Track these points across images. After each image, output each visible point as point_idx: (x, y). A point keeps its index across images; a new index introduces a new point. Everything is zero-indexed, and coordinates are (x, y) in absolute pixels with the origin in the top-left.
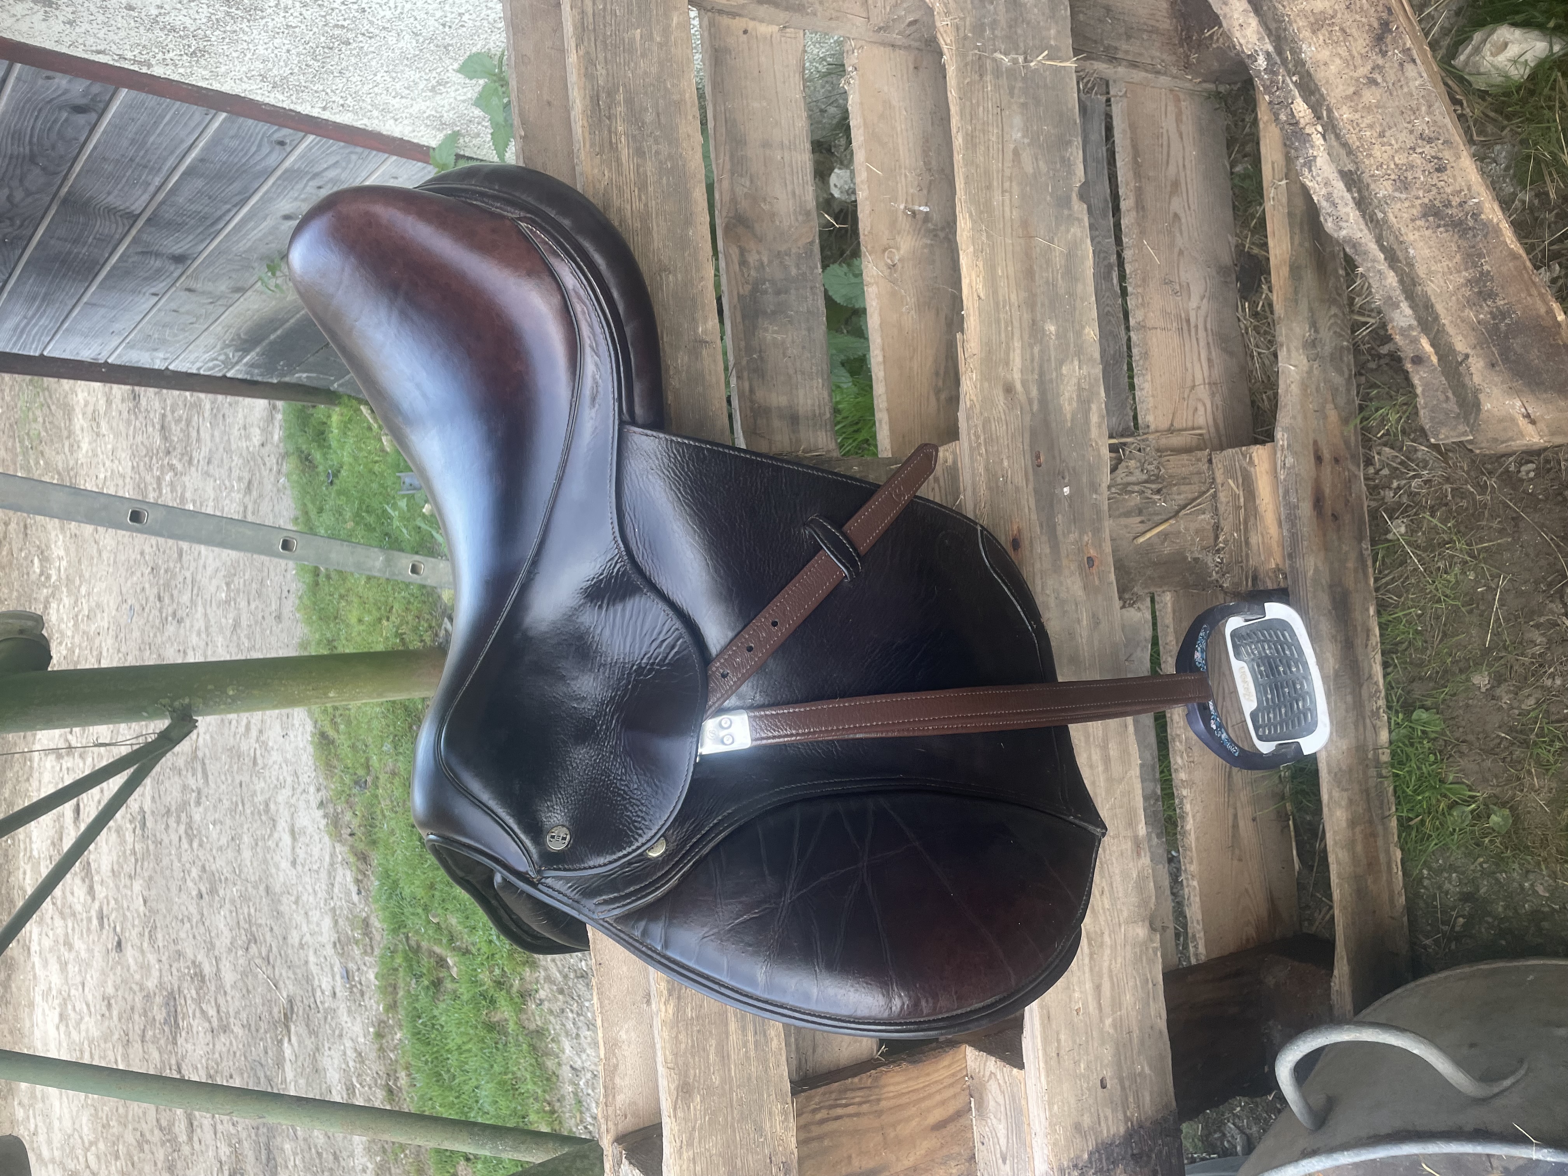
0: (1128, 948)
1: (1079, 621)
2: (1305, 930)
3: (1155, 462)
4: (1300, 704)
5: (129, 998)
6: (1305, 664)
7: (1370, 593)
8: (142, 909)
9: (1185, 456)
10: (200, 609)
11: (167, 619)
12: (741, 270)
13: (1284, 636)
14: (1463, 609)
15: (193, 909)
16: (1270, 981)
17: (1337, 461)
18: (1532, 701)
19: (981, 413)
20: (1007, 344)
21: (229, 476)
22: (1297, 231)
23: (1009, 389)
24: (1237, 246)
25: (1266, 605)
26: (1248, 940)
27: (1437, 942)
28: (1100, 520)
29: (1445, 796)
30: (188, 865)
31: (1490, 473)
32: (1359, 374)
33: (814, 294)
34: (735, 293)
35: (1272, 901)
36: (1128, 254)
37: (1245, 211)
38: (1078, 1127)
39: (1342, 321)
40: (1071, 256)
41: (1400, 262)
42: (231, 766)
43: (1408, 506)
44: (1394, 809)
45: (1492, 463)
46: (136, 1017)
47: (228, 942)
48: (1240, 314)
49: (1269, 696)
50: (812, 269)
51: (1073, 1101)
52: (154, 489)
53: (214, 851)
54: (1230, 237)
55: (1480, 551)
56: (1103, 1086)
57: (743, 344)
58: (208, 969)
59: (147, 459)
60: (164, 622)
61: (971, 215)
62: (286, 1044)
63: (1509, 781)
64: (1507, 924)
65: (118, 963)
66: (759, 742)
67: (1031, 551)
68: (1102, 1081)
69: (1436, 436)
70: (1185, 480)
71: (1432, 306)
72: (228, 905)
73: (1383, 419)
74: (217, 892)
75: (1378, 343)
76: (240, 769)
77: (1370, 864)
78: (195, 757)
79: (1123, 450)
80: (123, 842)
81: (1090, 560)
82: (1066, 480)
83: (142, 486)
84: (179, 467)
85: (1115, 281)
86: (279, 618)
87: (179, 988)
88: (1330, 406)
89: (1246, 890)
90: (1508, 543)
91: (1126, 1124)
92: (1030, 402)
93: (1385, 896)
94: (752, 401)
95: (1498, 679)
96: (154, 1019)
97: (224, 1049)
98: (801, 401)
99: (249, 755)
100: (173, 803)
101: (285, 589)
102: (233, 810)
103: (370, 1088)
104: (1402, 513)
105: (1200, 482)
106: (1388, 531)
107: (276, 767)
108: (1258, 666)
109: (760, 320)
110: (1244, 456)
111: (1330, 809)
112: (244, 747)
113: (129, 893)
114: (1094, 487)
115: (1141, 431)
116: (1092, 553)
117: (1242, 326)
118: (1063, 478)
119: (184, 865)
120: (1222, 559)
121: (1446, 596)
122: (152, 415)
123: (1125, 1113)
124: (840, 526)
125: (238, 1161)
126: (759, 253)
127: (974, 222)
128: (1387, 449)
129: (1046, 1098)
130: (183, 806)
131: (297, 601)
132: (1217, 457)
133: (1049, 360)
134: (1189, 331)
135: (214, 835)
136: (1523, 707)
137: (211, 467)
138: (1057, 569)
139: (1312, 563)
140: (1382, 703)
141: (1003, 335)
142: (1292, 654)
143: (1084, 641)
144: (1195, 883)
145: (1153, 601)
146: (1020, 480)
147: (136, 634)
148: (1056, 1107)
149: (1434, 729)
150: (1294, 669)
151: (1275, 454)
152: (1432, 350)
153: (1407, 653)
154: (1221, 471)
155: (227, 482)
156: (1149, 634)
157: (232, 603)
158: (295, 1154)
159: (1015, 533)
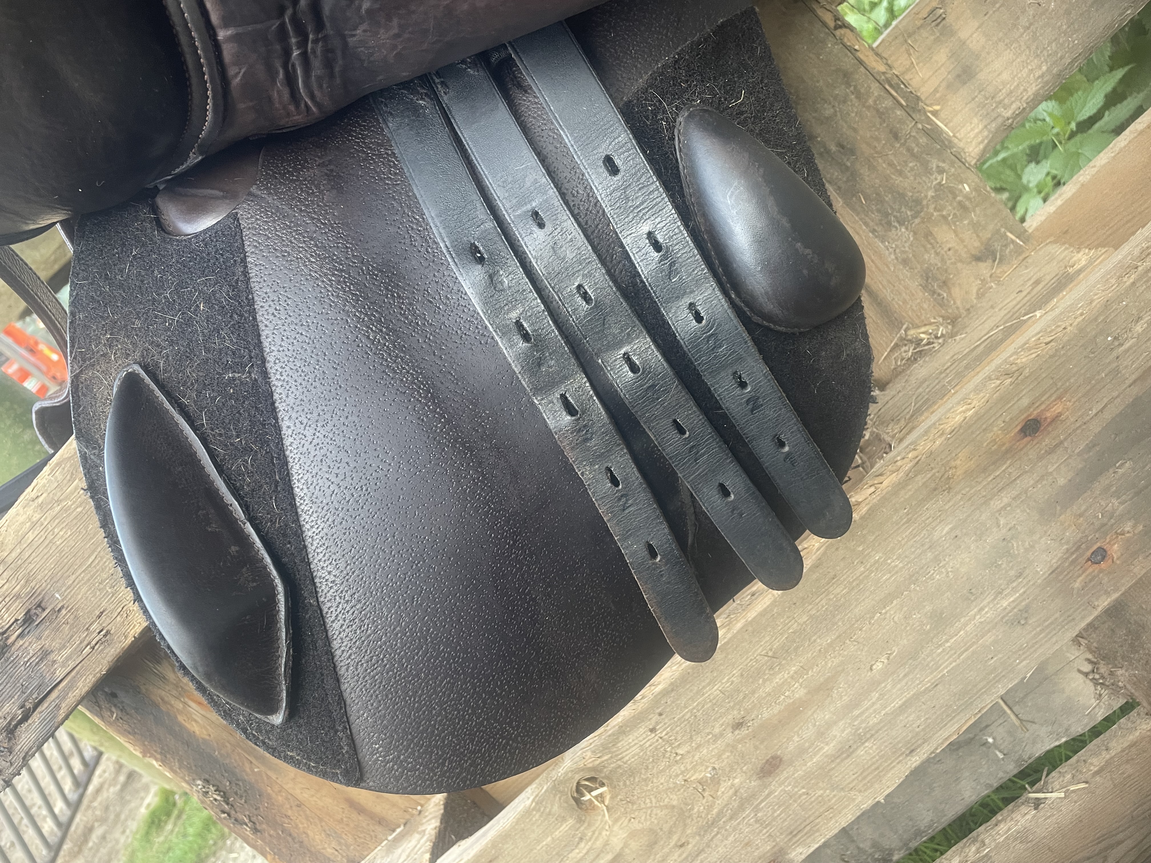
81: (1101, 554)
138: (1047, 513)
145: (1126, 709)
156: (1080, 729)
159: (1048, 414)
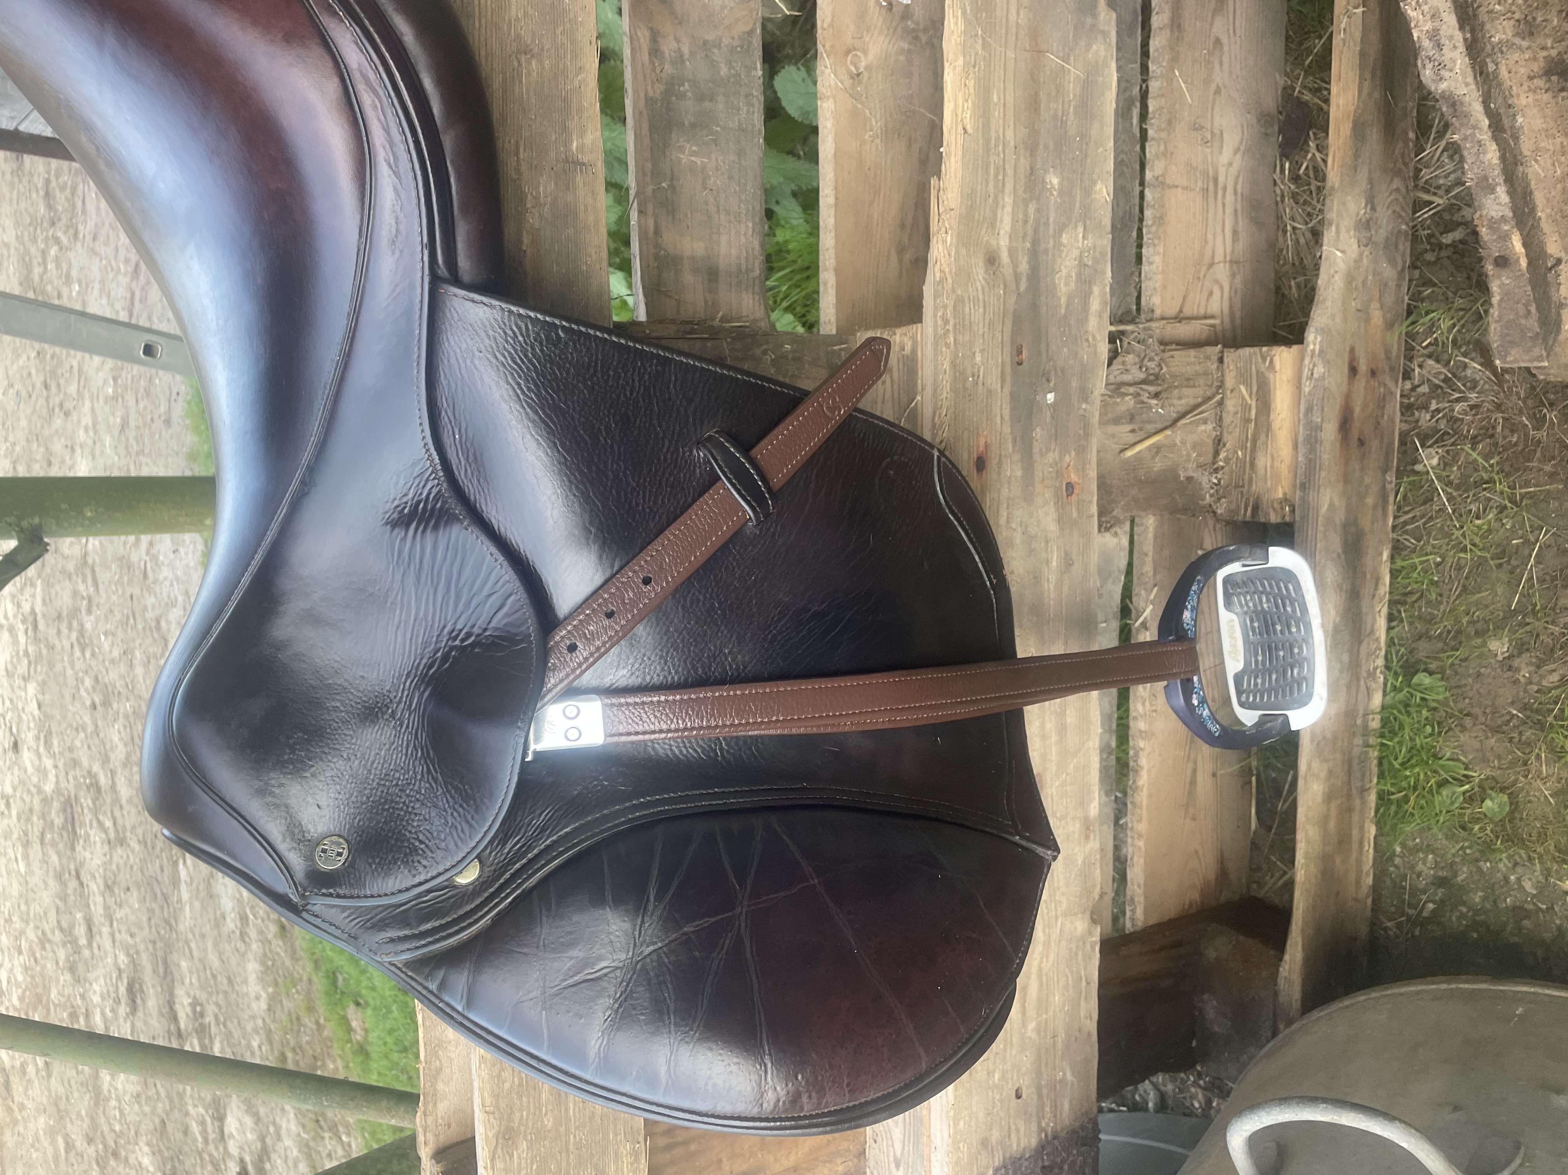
0: (1063, 943)
1: (1048, 562)
2: (1253, 893)
3: (1157, 358)
4: (1296, 671)
5: (27, 799)
6: (1308, 626)
7: (1387, 534)
8: (36, 712)
9: (1192, 352)
10: (88, 404)
11: (53, 409)
12: (652, 62)
13: (1287, 589)
14: (1492, 563)
15: (87, 719)
16: (1211, 954)
17: (1373, 373)
18: (1555, 678)
19: (954, 291)
20: (996, 197)
21: (116, 256)
22: (1368, 76)
23: (992, 260)
24: (1285, 88)
25: (1271, 549)
26: (1191, 904)
27: (1399, 926)
28: (1087, 435)
29: (1435, 772)
30: (81, 674)
31: (1551, 405)
32: (1413, 266)
33: (750, 104)
34: (642, 95)
35: (1222, 861)
36: (1154, 86)
37: (1301, 44)
38: (985, 1143)
39: (1404, 198)
40: (1089, 85)
41: (1504, 131)
42: (121, 577)
43: (1446, 433)
44: (1375, 780)
45: (1557, 393)
46: (35, 819)
47: (123, 756)
48: (1277, 176)
49: (1260, 658)
50: (751, 68)
51: (981, 1115)
52: (39, 264)
53: (107, 663)
54: (1278, 77)
55: (1523, 497)
56: (1018, 1096)
57: (649, 165)
58: (103, 780)
59: (31, 229)
60: (51, 412)
61: (964, 13)
62: (181, 866)
63: (1513, 764)
64: (1483, 917)
65: (15, 763)
66: (615, 739)
67: (999, 474)
68: (1017, 1091)
69: (1503, 359)
70: (1189, 381)
71: (1531, 193)
72: (121, 720)
73: (1433, 325)
74: (111, 705)
75: (1441, 229)
76: (130, 582)
77: (1341, 842)
78: (84, 563)
79: (1121, 341)
80: (15, 642)
81: (1070, 487)
82: (1052, 384)
83: (27, 259)
84: (64, 240)
85: (1135, 121)
86: (168, 422)
87: (76, 796)
88: (1375, 305)
89: (1196, 852)
90: (1558, 491)
91: (1039, 1134)
92: (1017, 276)
93: (1352, 876)
94: (657, 246)
95: (1521, 648)
96: (52, 822)
97: (121, 862)
98: (723, 249)
99: (139, 567)
100: (64, 608)
101: (175, 391)
102: (124, 623)
103: (263, 921)
104: (1436, 442)
105: (1207, 385)
106: (1416, 461)
107: (167, 583)
108: (1252, 621)
109: (674, 135)
110: (1264, 359)
111: (1306, 781)
112: (134, 558)
113: (23, 694)
114: (1085, 395)
115: (1143, 316)
116: (1074, 478)
117: (1278, 192)
118: (1048, 381)
119: (76, 673)
120: (1219, 481)
121: (1474, 545)
122: (35, 178)
123: (1039, 1123)
124: (746, 449)
125: (135, 970)
126: (678, 41)
127: (967, 21)
128: (1431, 362)
129: (952, 1114)
130: (75, 612)
131: (186, 406)
132: (1230, 356)
133: (1047, 224)
134: (1216, 193)
135: (106, 646)
136: (1545, 683)
137: (97, 244)
138: (1028, 497)
139: (1328, 498)
140: (1380, 662)
141: (991, 186)
142: (1294, 611)
143: (1052, 587)
144: (1141, 844)
145: (1132, 522)
146: (994, 382)
147: (23, 423)
148: (962, 1123)
149: (1436, 697)
150: (1294, 630)
151: (1302, 359)
152: (1523, 250)
153: (1416, 605)
154: (1233, 374)
155: (113, 263)
156: (1123, 563)
157: (120, 400)
158: (191, 972)
159: (981, 449)
